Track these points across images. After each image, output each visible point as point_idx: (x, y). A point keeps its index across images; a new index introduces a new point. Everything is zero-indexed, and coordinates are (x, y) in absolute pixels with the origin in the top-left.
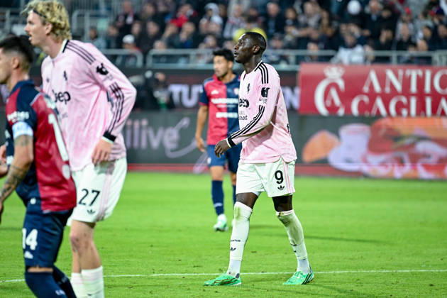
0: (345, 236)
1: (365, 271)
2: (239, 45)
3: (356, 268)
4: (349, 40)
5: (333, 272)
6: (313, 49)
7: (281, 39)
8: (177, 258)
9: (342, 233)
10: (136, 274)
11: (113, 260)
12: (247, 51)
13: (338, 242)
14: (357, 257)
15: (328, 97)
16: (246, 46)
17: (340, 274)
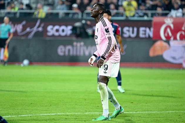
0: (174, 96)
1: (183, 112)
2: (93, 9)
3: (178, 110)
4: (176, 6)
5: (168, 112)
6: (159, 10)
7: (145, 5)
8: (97, 105)
9: (172, 94)
10: (78, 112)
11: (67, 106)
12: (96, 12)
13: (170, 98)
14: (179, 105)
15: (166, 32)
16: (96, 10)
17: (171, 113)
